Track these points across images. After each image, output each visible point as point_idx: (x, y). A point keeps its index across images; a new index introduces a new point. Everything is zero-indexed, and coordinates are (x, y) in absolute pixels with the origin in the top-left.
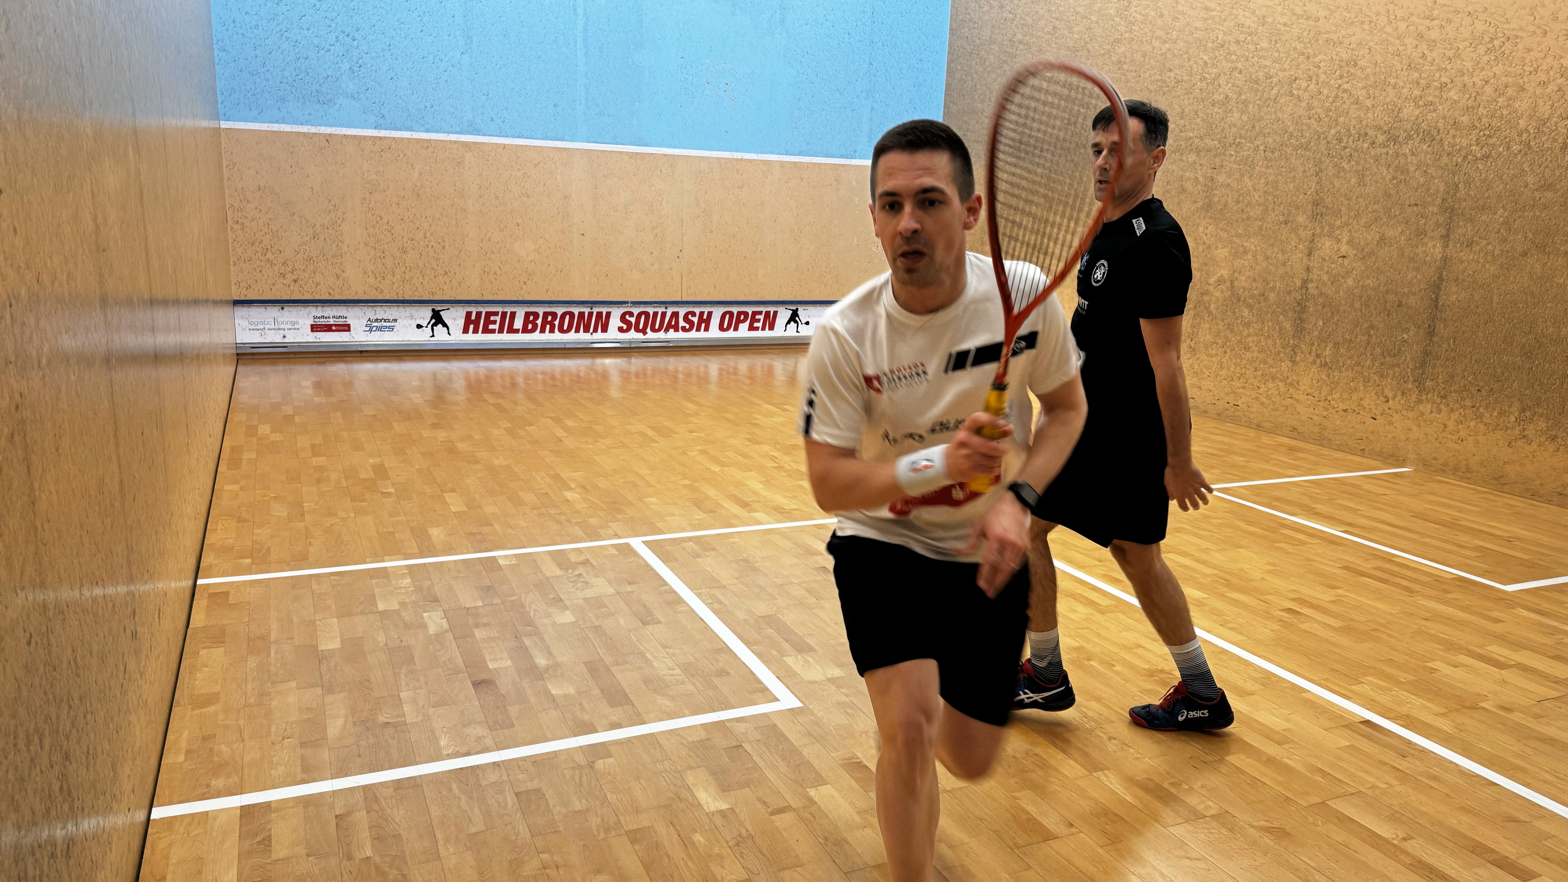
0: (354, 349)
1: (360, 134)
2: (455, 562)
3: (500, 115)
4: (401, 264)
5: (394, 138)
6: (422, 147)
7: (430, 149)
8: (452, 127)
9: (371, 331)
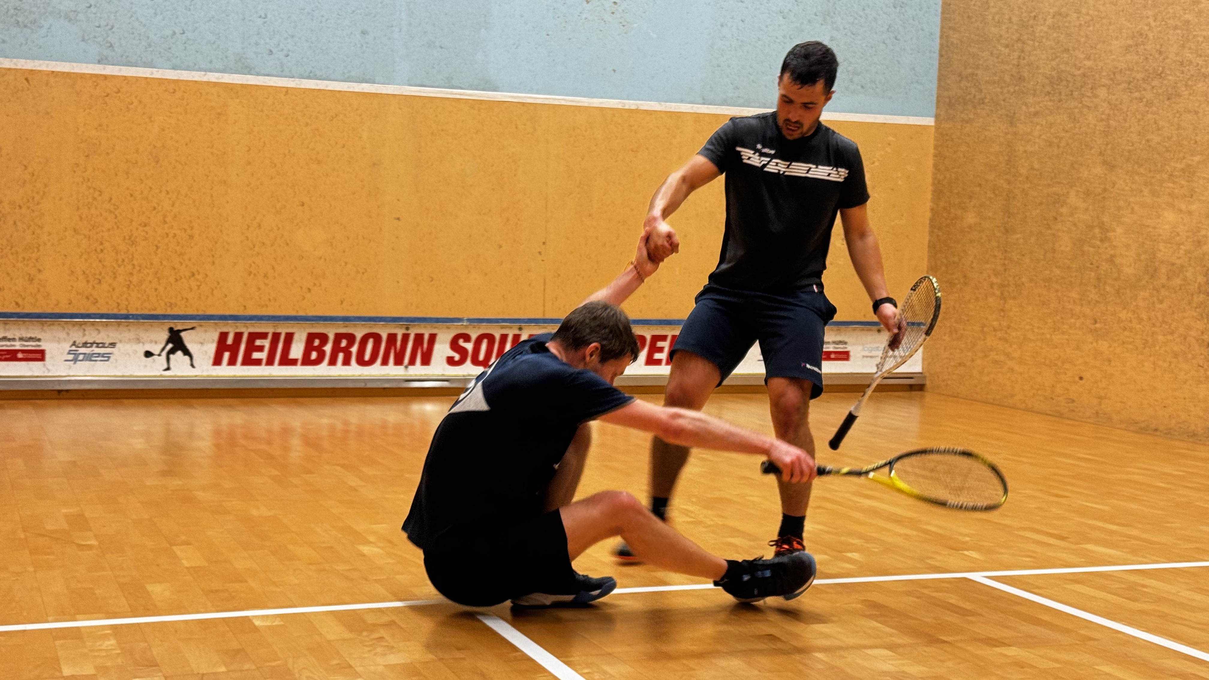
0: (50, 387)
1: (76, 70)
2: (186, 622)
3: (282, 46)
4: (126, 260)
5: (125, 78)
6: (166, 91)
7: (178, 94)
8: (211, 62)
9: (75, 360)
